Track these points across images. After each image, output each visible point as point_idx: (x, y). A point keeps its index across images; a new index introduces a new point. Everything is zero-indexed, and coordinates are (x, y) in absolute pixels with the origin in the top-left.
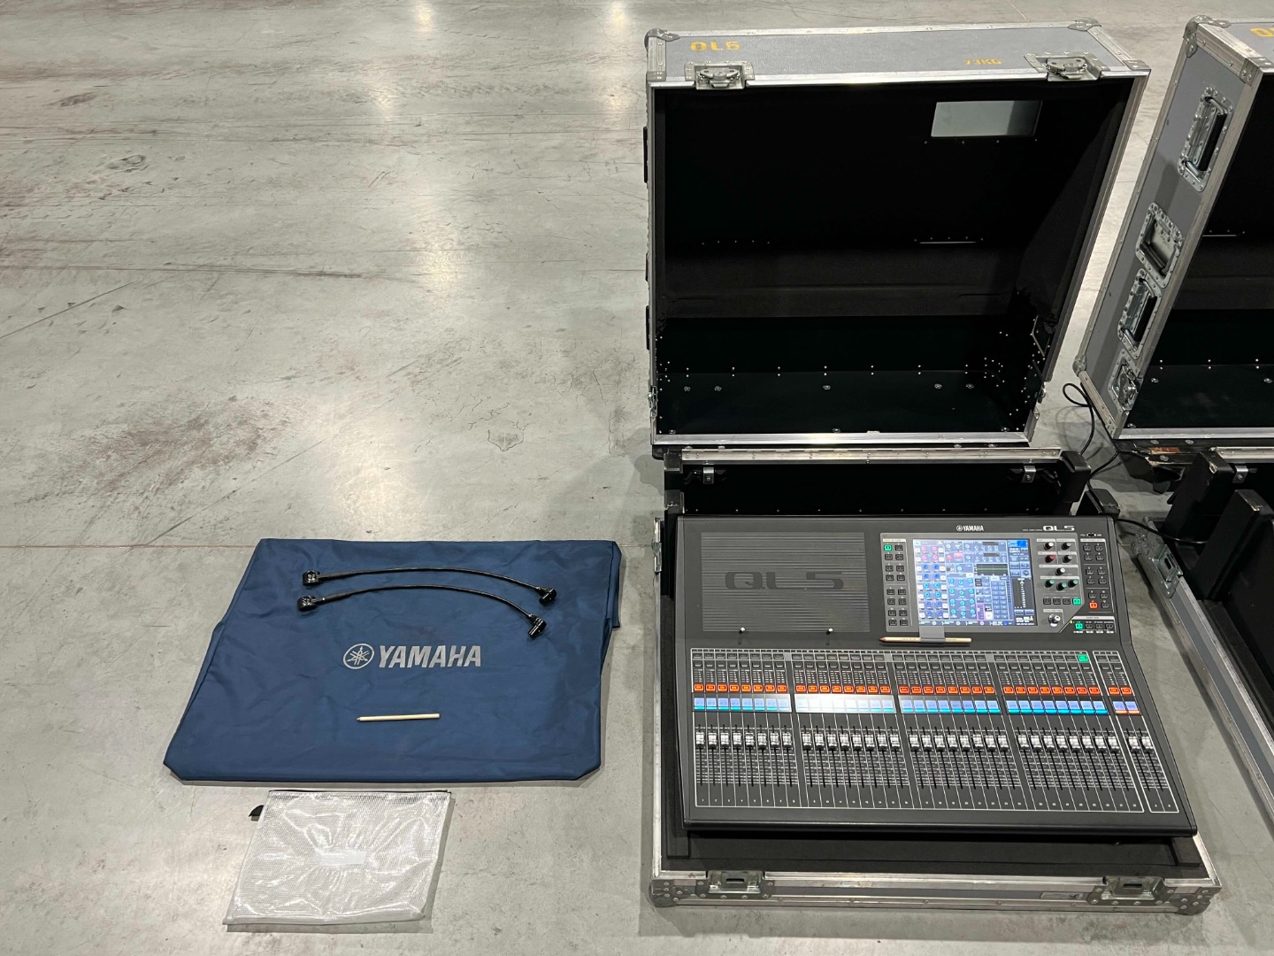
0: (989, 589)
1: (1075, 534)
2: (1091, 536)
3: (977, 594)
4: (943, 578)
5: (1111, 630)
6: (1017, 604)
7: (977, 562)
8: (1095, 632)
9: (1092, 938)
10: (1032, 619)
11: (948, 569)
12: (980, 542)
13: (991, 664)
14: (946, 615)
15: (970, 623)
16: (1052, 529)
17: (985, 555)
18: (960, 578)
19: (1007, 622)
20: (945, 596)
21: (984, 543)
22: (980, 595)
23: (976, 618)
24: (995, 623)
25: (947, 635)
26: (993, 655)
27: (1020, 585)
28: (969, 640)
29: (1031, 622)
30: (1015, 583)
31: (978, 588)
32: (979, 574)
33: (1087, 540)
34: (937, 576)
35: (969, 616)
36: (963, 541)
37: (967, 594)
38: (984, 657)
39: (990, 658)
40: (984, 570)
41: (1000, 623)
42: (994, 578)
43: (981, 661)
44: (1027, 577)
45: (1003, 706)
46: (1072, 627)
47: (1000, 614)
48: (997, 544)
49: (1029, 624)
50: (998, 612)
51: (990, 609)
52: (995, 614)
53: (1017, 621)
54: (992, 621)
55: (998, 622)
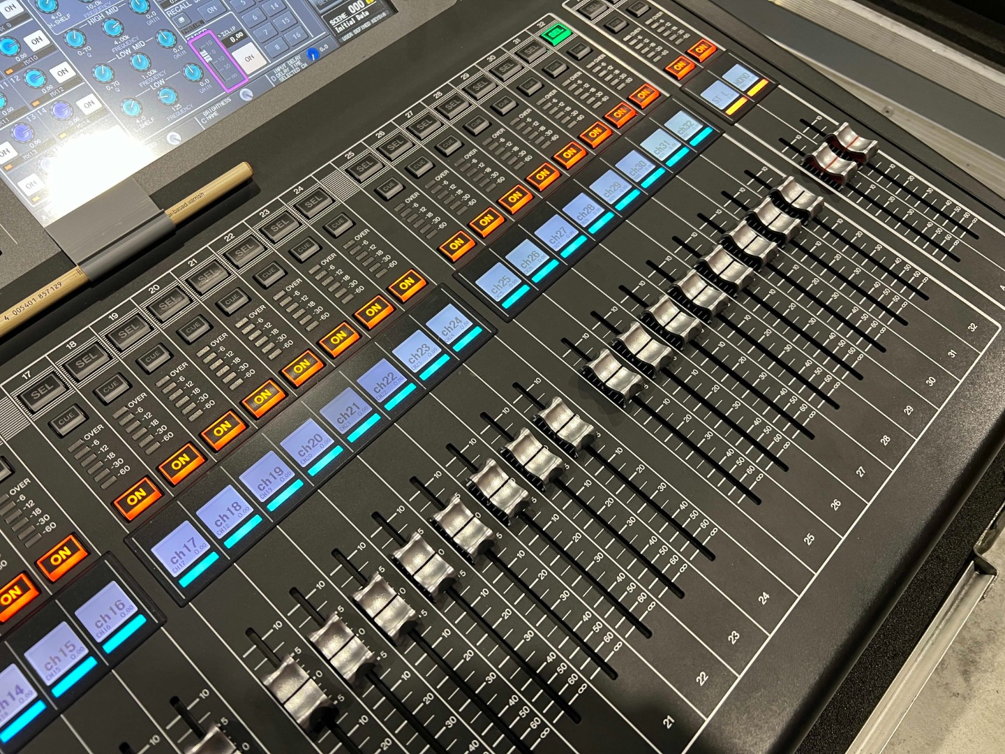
13: (356, 200)
15: (212, 115)
19: (312, 51)
23: (217, 89)
24: (282, 74)
25: (165, 198)
26: (341, 171)
28: (241, 171)
38: (320, 194)
39: (340, 186)
41: (297, 63)
43: (319, 210)
45: (476, 306)
47: (278, 33)
49: (374, 20)
50: (266, 30)
51: (240, 35)
52: (262, 44)
53: (339, 30)
54: (270, 71)
55: (291, 62)
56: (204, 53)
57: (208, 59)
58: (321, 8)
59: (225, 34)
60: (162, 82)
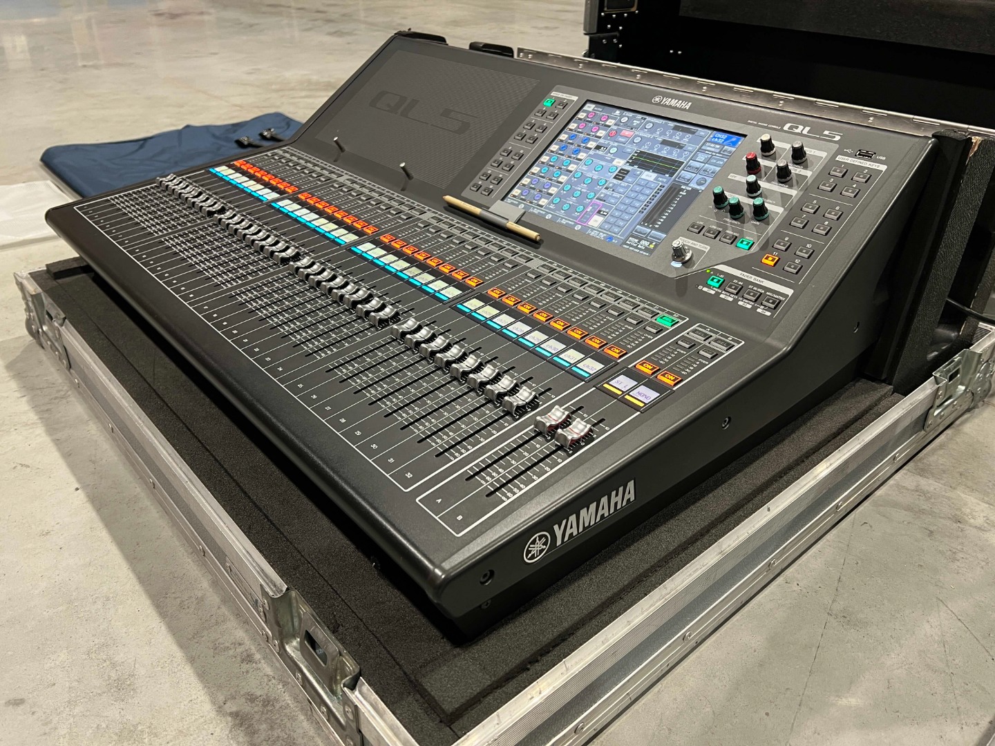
0: (628, 187)
1: (837, 146)
2: (867, 155)
3: (607, 188)
4: (582, 155)
5: (769, 309)
6: (649, 220)
7: (645, 149)
8: (736, 301)
9: (235, 715)
10: (652, 246)
11: (598, 148)
12: (672, 124)
14: (543, 202)
15: (564, 222)
16: (798, 131)
17: (665, 143)
18: (603, 163)
19: (611, 238)
20: (563, 179)
21: (676, 128)
22: (609, 192)
23: (576, 218)
24: (593, 234)
27: (677, 195)
28: (534, 235)
29: (647, 249)
30: (674, 190)
31: (615, 181)
32: (632, 164)
33: (850, 160)
34: (577, 152)
35: (569, 213)
36: (648, 118)
37: (595, 182)
40: (644, 161)
41: (602, 236)
42: (649, 176)
44: (698, 187)
46: (703, 277)
47: (614, 224)
48: (693, 133)
49: (642, 252)
50: (612, 220)
51: (605, 213)
52: (605, 222)
53: (628, 242)
54: (593, 229)
55: (601, 234)
56: (591, 208)
57: (589, 210)
58: (636, 231)
59: (603, 209)
60: (571, 203)
